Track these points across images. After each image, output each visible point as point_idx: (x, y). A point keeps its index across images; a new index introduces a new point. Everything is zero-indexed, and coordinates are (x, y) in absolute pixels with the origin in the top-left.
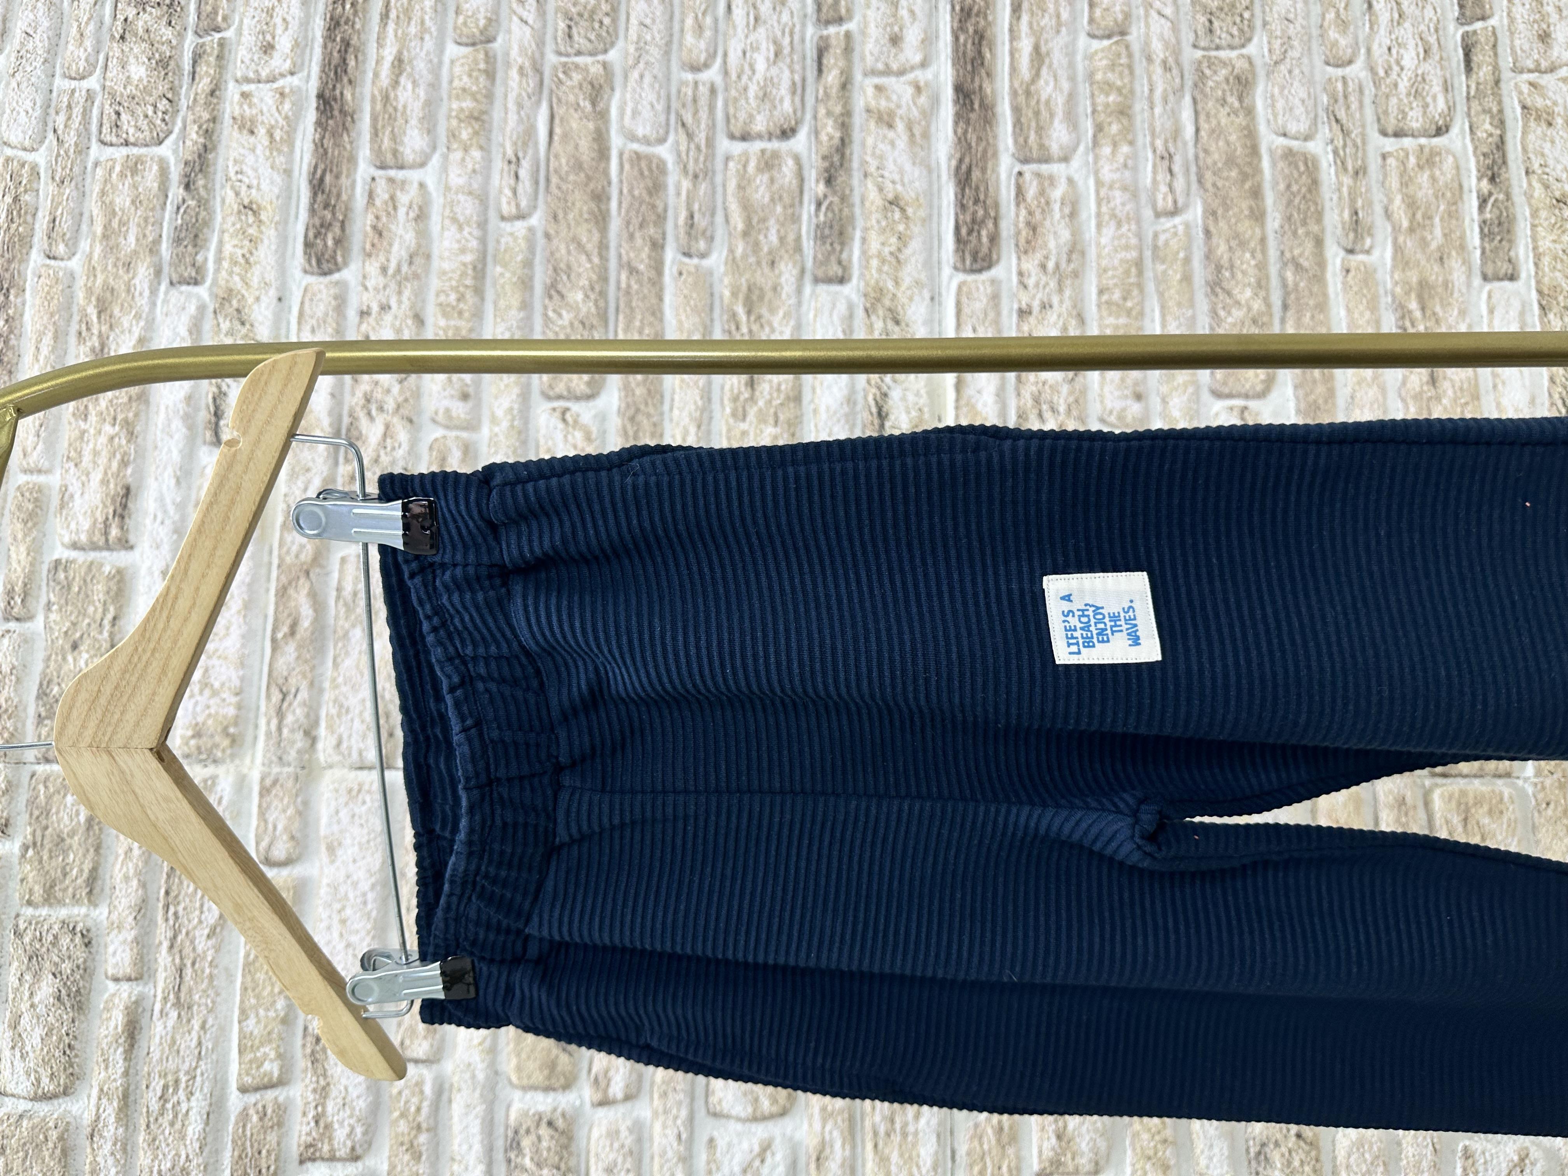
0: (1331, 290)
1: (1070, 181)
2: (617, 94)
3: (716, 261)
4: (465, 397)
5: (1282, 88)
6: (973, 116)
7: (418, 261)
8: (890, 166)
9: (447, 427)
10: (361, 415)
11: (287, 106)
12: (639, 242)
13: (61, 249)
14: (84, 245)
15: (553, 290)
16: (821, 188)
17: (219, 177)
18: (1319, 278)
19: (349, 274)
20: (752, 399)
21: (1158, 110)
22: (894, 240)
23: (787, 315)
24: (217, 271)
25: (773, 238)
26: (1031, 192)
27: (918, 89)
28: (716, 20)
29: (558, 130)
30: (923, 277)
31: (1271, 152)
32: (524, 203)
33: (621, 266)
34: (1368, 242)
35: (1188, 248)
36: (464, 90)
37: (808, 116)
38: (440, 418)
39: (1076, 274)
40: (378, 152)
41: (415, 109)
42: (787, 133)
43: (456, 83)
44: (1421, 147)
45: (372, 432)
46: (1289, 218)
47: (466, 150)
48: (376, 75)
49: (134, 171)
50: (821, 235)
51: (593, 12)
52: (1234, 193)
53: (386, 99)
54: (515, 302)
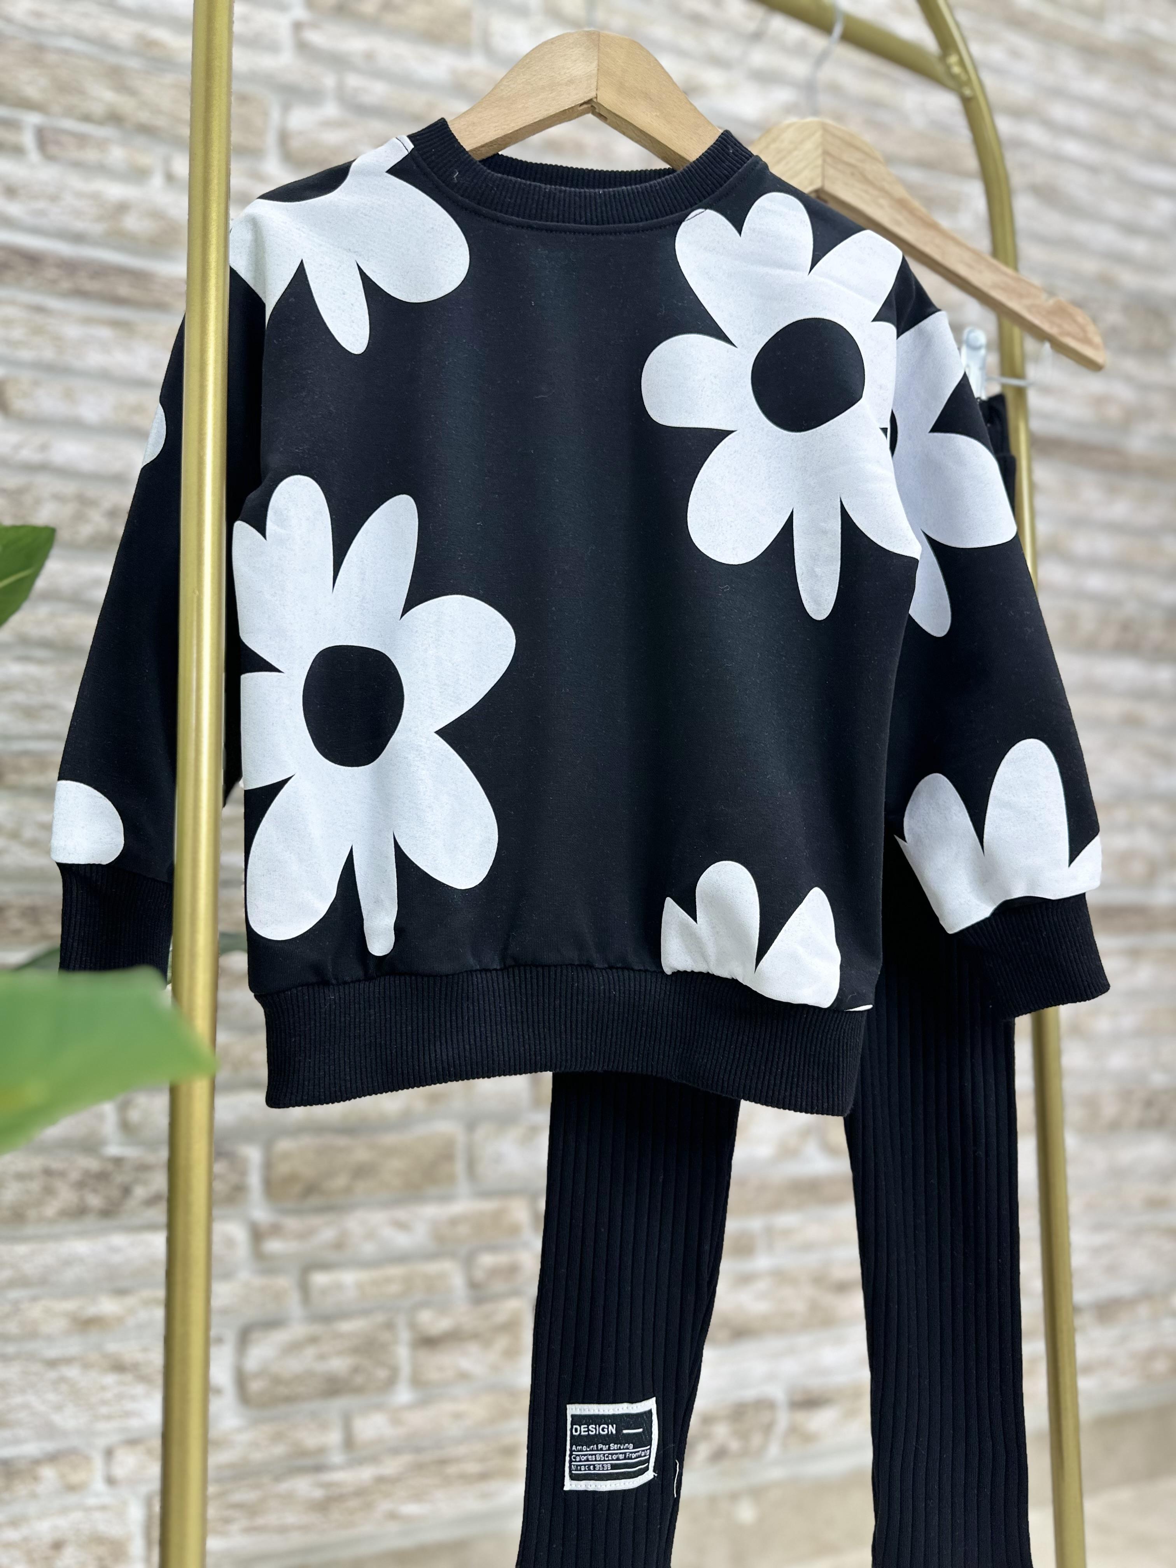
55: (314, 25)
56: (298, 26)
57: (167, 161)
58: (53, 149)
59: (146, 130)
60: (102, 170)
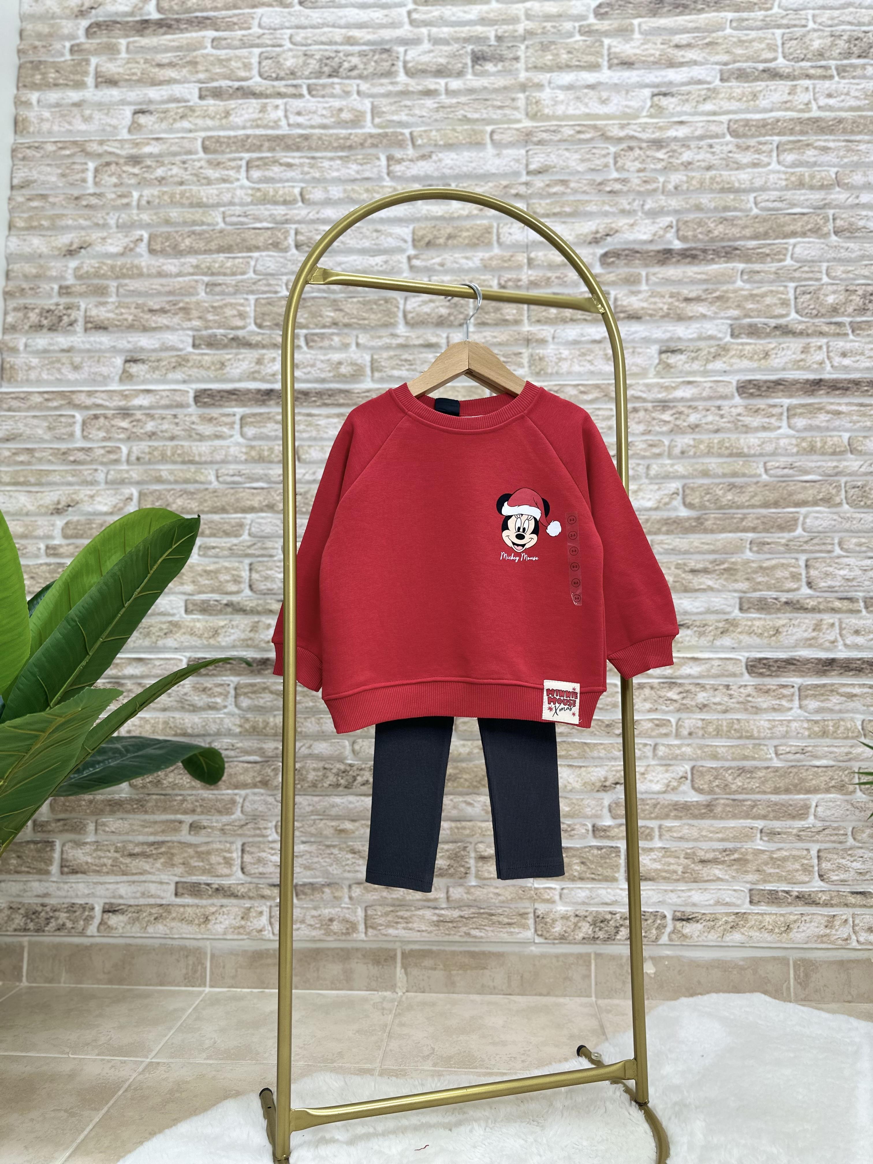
0: (741, 821)
1: (791, 709)
2: (827, 510)
3: (748, 555)
4: (683, 453)
5: (840, 806)
6: (820, 666)
7: (744, 429)
8: (795, 630)
9: (669, 446)
10: (674, 411)
11: (815, 366)
12: (756, 522)
13: (745, 277)
14: (748, 286)
15: (732, 486)
16: (784, 600)
17: (781, 340)
18: (747, 816)
19: (737, 400)
20: (685, 572)
21: (826, 749)
22: (760, 631)
23: (724, 586)
24: (738, 344)
25: (760, 579)
26: (785, 691)
27: (833, 642)
28: (865, 552)
29: (808, 484)
30: (743, 644)
31: (808, 799)
32: (772, 472)
33: (744, 514)
34: (765, 839)
35: (760, 759)
36: (825, 443)
37: (818, 594)
38: (673, 443)
39: (746, 710)
40: (795, 407)
41: (816, 422)
42: (809, 584)
43: (829, 439)
44: (813, 867)
45: (666, 416)
46: (776, 804)
47: (797, 445)
48: (832, 404)
49: (782, 304)
50: (761, 600)
51: (867, 497)
52: (787, 781)
53: (820, 409)
54: (726, 471)
55: (416, 257)
56: (409, 258)
57: (357, 337)
58: (311, 344)
59: (347, 325)
60: (331, 347)
